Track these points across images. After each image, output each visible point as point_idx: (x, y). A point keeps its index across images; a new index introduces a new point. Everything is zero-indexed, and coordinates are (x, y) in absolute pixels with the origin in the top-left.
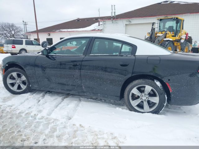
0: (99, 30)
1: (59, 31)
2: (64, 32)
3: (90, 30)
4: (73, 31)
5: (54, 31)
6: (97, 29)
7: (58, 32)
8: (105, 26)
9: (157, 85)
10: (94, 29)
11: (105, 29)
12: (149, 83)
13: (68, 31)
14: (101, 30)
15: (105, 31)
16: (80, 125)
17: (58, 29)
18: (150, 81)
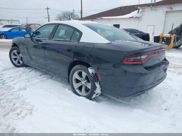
0: (136, 17)
1: (101, 18)
2: (104, 19)
3: (128, 18)
4: (112, 19)
5: (96, 19)
6: (135, 17)
7: (99, 19)
8: (143, 14)
9: (89, 72)
10: (132, 16)
11: (143, 17)
12: (83, 69)
13: (107, 19)
14: (139, 17)
15: (142, 18)
16: (22, 95)
17: (100, 17)
18: (85, 67)
